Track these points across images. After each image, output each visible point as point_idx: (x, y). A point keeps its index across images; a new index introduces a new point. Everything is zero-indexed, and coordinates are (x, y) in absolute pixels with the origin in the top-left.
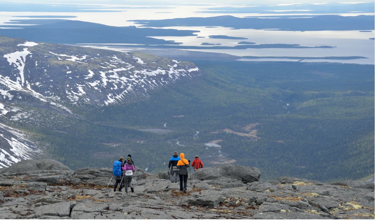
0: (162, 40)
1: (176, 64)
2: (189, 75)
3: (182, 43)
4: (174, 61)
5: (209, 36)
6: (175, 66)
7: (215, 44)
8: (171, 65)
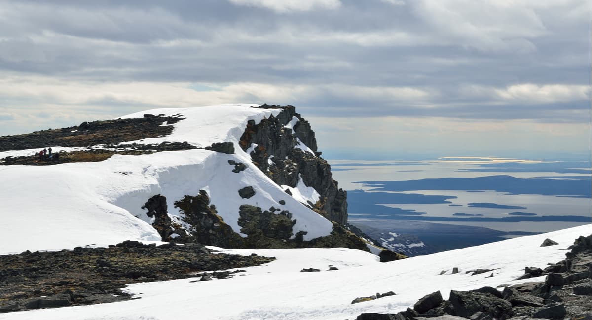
0: (398, 208)
1: (393, 237)
2: (409, 250)
3: (426, 213)
4: (390, 233)
5: (468, 204)
6: (392, 239)
7: (475, 214)
8: (386, 239)
